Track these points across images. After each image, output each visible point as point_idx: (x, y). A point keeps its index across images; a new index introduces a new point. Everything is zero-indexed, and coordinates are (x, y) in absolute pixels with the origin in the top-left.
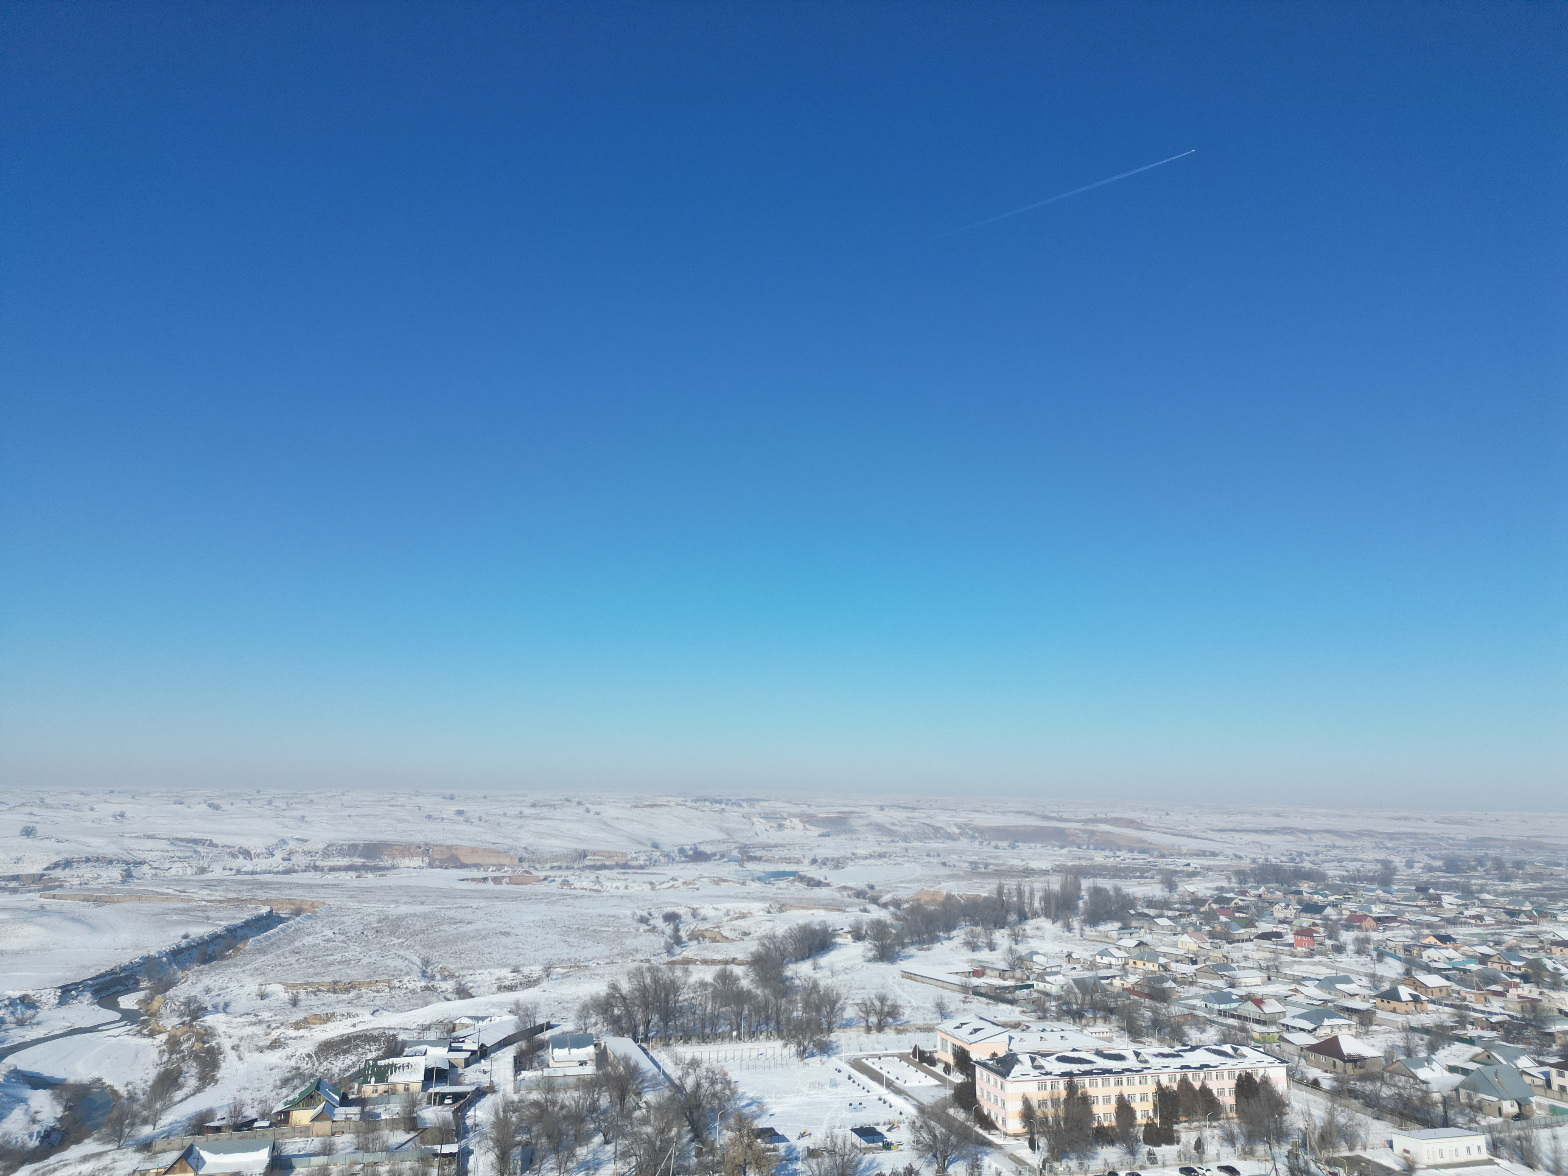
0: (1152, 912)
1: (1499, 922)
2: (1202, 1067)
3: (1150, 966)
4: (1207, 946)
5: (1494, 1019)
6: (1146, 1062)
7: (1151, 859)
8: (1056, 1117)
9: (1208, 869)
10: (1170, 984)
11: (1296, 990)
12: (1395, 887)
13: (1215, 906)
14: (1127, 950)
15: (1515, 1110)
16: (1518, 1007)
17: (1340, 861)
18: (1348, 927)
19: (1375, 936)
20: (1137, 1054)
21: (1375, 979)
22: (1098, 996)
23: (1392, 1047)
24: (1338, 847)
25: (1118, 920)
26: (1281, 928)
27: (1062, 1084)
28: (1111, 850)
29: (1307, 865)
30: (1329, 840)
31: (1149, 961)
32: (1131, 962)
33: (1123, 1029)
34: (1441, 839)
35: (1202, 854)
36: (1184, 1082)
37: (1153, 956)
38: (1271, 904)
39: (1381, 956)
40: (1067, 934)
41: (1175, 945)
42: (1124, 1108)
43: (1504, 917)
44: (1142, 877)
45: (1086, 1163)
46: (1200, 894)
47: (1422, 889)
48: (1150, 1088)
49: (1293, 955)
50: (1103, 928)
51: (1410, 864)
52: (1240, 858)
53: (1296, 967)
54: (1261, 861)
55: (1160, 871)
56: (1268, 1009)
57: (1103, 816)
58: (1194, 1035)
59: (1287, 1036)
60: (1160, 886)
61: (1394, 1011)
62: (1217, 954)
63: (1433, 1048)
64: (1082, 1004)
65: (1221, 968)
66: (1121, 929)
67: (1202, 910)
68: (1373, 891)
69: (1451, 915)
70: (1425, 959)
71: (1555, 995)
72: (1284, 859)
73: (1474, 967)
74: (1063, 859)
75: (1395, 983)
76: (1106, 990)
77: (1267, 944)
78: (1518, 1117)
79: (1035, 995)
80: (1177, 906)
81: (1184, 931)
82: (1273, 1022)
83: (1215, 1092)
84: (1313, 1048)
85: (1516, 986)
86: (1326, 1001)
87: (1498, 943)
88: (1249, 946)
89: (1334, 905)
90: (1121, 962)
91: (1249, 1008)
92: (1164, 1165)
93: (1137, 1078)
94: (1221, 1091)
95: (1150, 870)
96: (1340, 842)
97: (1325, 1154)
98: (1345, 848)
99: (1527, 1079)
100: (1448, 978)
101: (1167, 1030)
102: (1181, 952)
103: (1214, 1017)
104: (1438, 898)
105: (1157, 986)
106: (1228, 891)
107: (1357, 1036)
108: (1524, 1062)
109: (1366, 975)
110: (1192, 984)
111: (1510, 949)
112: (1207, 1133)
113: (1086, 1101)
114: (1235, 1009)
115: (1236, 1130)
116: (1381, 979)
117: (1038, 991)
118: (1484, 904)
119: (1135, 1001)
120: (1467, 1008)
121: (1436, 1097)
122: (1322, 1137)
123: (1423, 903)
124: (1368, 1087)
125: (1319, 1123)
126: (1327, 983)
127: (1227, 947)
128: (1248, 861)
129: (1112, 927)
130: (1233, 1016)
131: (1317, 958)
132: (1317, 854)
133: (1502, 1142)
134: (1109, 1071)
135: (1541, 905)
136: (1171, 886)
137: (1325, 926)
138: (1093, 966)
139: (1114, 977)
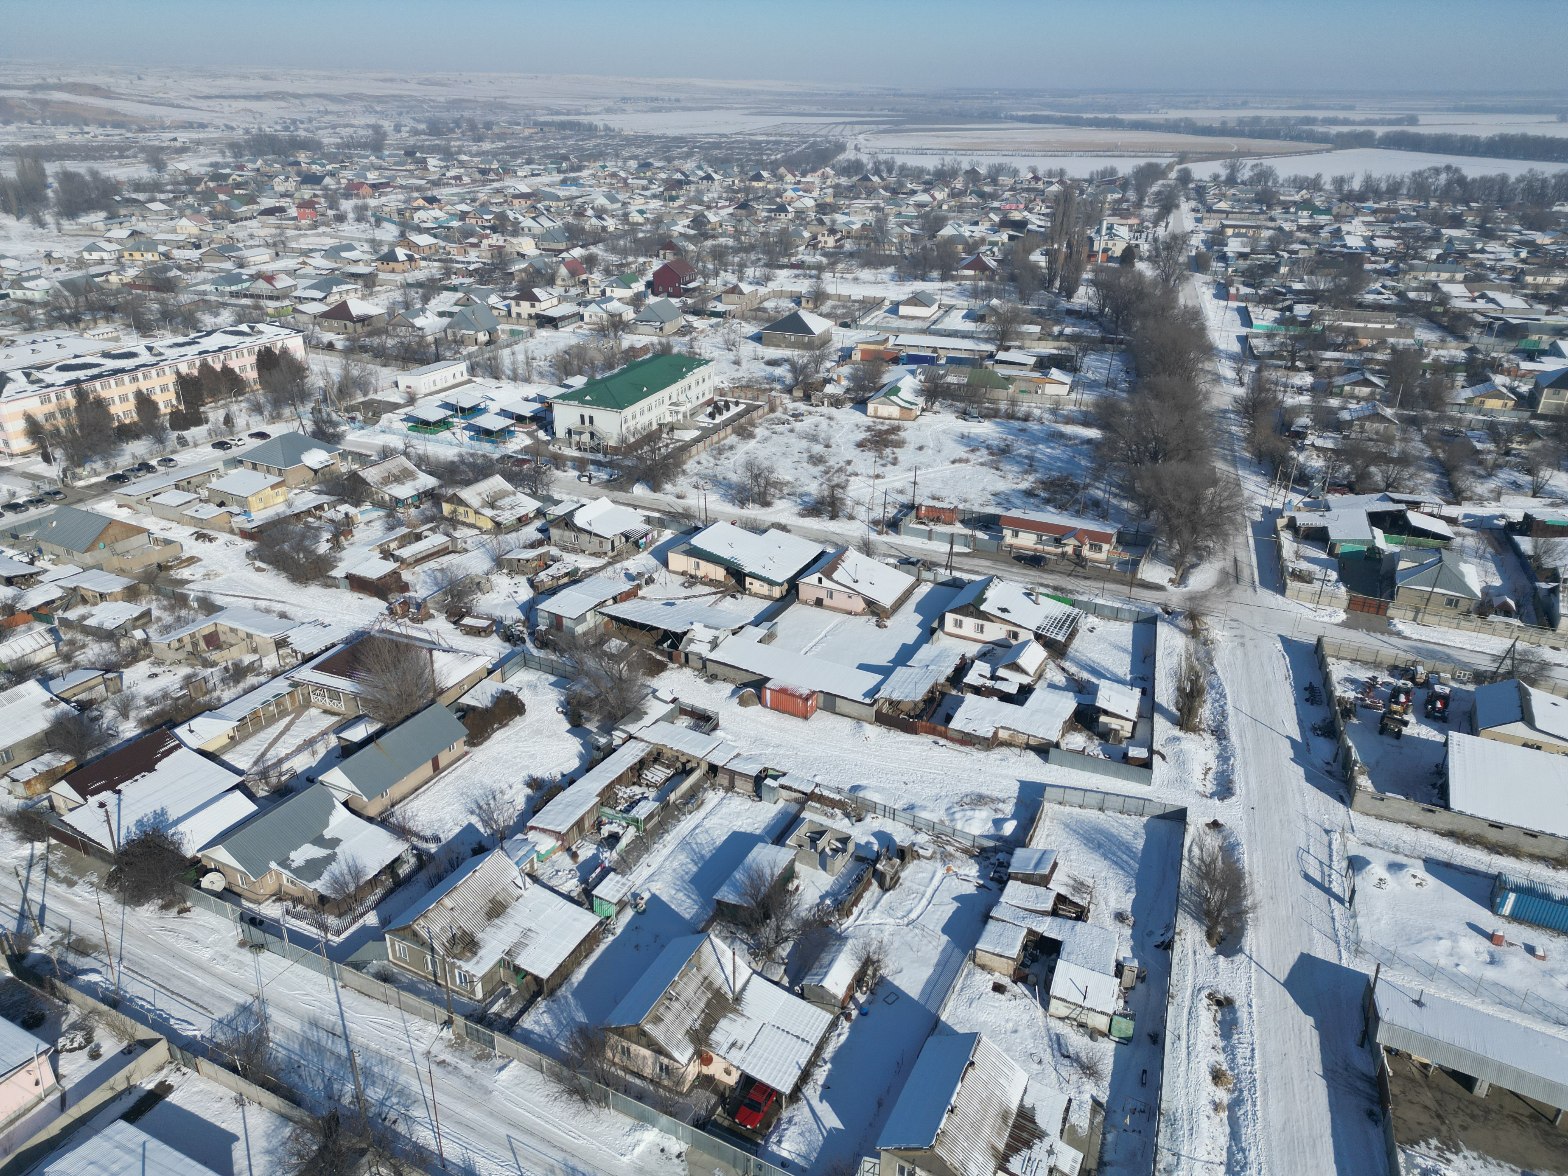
0: (141, 197)
1: (474, 181)
2: (221, 349)
3: (149, 256)
4: (210, 228)
5: (471, 268)
6: (160, 354)
7: (129, 135)
8: (70, 427)
9: (199, 143)
10: (175, 273)
11: (304, 263)
12: (387, 153)
13: (211, 185)
14: (119, 241)
15: (487, 338)
16: (489, 254)
17: (334, 127)
18: (347, 196)
19: (372, 202)
20: (150, 349)
21: (375, 244)
22: (93, 296)
23: (394, 303)
24: (331, 113)
25: (102, 209)
26: (284, 202)
27: (68, 393)
28: (75, 125)
29: (302, 133)
30: (321, 105)
31: (147, 251)
32: (126, 254)
33: (129, 326)
34: (424, 101)
35: (189, 126)
36: (205, 366)
37: (151, 246)
38: (271, 177)
39: (379, 221)
40: (40, 230)
41: (174, 231)
42: (144, 402)
43: (478, 176)
44: (122, 157)
45: (112, 461)
46: (194, 172)
47: (410, 153)
48: (170, 379)
49: (298, 228)
50: (84, 219)
51: (398, 129)
52: (232, 128)
53: (302, 240)
54: (254, 131)
55: (143, 149)
56: (279, 285)
57: (56, 81)
58: (208, 320)
59: (301, 307)
60: (146, 166)
61: (393, 271)
62: (221, 235)
63: (426, 299)
64: (76, 307)
65: (227, 249)
66: (107, 219)
67: (198, 189)
68: (367, 157)
69: (435, 177)
70: (416, 221)
71: (514, 240)
72: (279, 128)
73: (455, 224)
74: (11, 138)
75: (393, 245)
76: (102, 288)
77: (272, 220)
78: (489, 343)
79: (14, 305)
80: (169, 187)
81: (182, 215)
82: (286, 297)
83: (237, 370)
84: (325, 315)
85: (487, 236)
86: (333, 270)
87: (473, 200)
88: (254, 223)
89: (332, 174)
90: (114, 256)
91: (262, 286)
92: (196, 445)
93: (154, 372)
94: (243, 368)
95: (131, 147)
96: (332, 107)
97: (344, 404)
98: (337, 113)
99: (495, 312)
100: (435, 236)
101: (179, 320)
102: (182, 238)
103: (227, 299)
104: (424, 161)
105: (161, 276)
106: (224, 167)
107: (363, 298)
108: (493, 300)
109: (367, 241)
110: (198, 269)
111: (483, 205)
112: (234, 408)
113: (101, 404)
114: (247, 289)
115: (262, 400)
116: (380, 243)
117: (17, 300)
118: (462, 165)
119: (138, 296)
120: (452, 261)
121: (430, 339)
122: (340, 390)
123: (412, 167)
124: (376, 341)
125: (336, 379)
126: (333, 253)
127: (231, 227)
128: (241, 132)
129: (97, 218)
130: (246, 296)
131: (321, 229)
132: (310, 121)
133: (478, 364)
134: (123, 371)
135: (505, 163)
136: (158, 164)
137: (325, 196)
138: (81, 264)
139: (109, 273)
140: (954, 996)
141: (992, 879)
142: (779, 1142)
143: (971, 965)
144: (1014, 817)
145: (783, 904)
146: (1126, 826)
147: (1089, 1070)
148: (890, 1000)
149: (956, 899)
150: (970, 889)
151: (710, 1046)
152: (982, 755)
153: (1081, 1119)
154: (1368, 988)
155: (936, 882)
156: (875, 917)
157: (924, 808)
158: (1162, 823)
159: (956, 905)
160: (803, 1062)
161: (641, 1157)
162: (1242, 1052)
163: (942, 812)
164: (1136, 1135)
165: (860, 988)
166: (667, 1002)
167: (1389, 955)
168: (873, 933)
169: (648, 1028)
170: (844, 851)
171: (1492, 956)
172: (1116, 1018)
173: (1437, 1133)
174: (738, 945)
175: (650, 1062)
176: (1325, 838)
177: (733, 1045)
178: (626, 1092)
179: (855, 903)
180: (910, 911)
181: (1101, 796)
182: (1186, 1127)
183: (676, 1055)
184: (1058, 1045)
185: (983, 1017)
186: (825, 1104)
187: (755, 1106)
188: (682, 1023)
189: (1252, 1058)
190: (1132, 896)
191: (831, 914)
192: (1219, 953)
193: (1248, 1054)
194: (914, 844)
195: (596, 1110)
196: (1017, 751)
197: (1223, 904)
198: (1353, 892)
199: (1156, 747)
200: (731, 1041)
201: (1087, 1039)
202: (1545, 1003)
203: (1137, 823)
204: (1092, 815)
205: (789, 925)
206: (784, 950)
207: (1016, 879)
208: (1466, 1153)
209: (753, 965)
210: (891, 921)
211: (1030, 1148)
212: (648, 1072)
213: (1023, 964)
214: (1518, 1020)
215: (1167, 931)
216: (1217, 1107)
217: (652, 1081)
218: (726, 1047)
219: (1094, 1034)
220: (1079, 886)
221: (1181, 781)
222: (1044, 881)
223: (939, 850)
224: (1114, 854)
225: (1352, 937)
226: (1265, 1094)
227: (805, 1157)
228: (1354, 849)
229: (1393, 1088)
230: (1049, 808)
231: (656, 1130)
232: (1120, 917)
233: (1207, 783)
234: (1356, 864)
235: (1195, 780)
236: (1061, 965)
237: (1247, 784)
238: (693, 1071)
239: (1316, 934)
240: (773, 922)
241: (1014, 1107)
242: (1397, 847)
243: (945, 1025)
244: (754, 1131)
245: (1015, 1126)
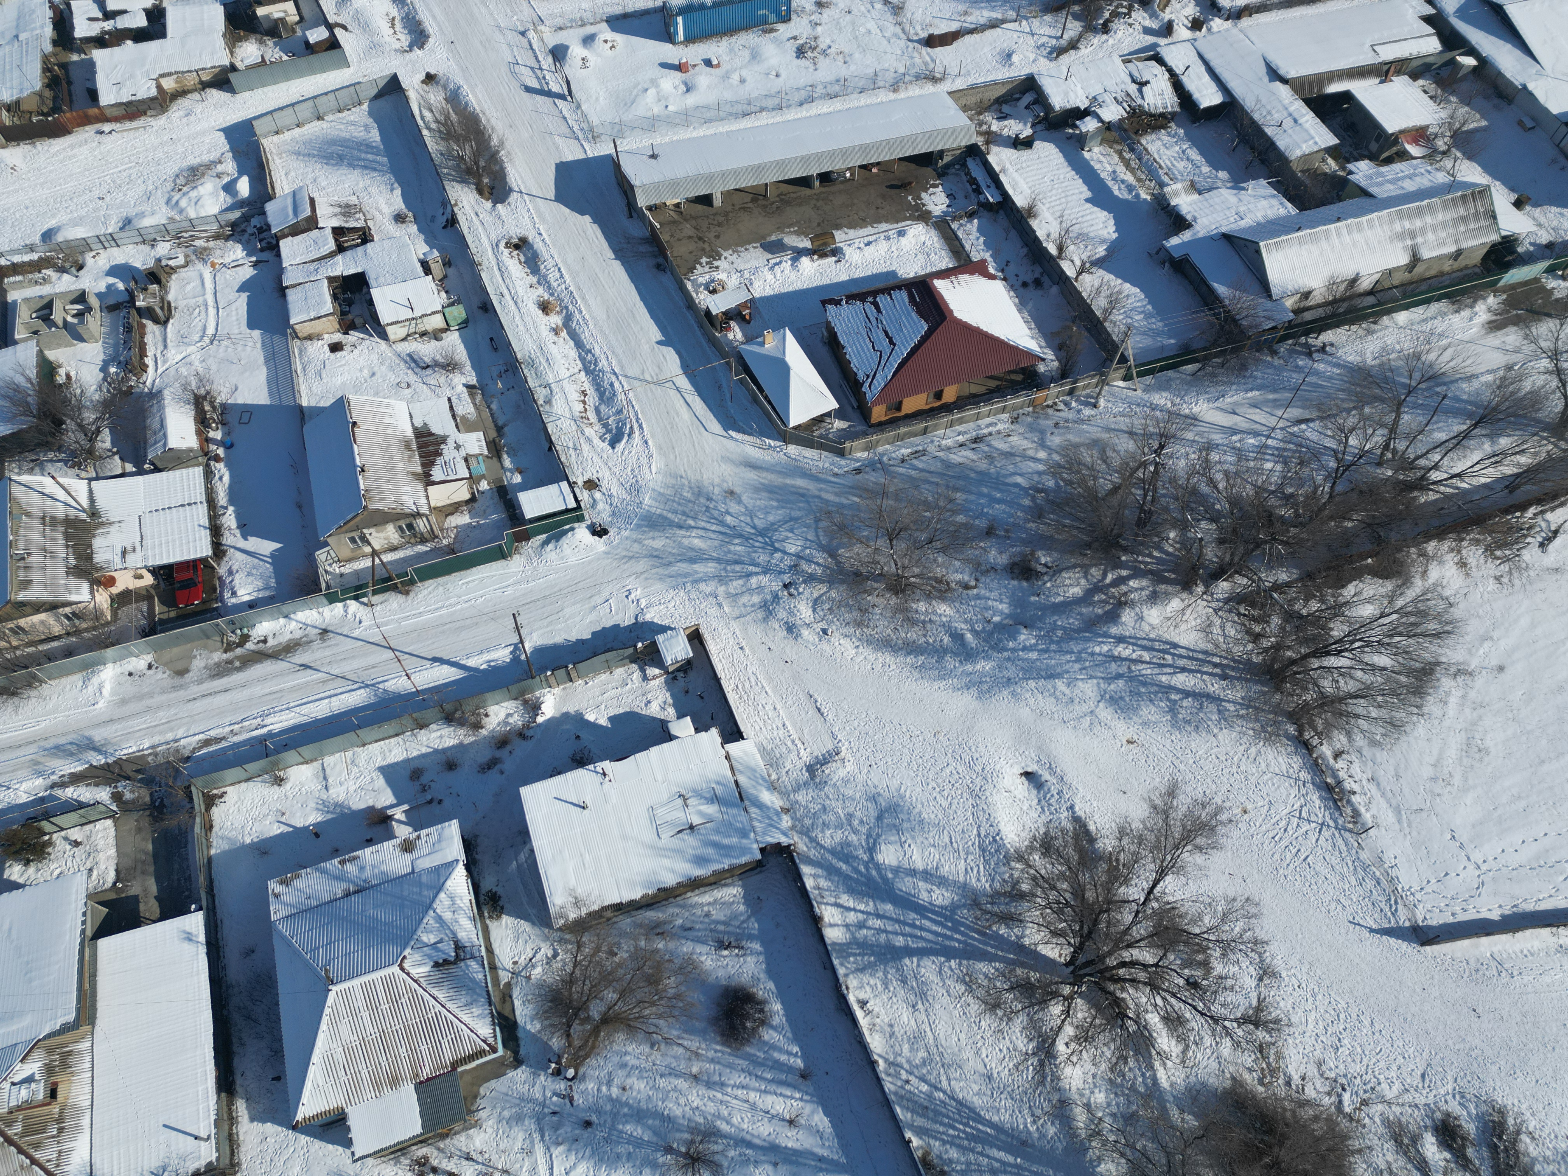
140: (301, 380)
141: (262, 250)
142: (234, 594)
143: (297, 342)
144: (241, 174)
145: (66, 401)
146: (353, 123)
147: (449, 366)
148: (245, 419)
149: (240, 290)
150: (247, 272)
151: (102, 568)
152: (161, 122)
153: (466, 408)
154: (613, 164)
155: (209, 285)
156: (174, 355)
157: (142, 215)
158: (381, 102)
159: (244, 296)
160: (205, 521)
161: (112, 694)
162: (553, 276)
163: (164, 209)
164: (512, 391)
165: (209, 427)
166: (21, 564)
167: (617, 127)
168: (184, 371)
169: (22, 596)
170: (89, 309)
171: (686, 84)
172: (446, 310)
173: (703, 252)
174: (50, 467)
175: (52, 621)
176: (524, 41)
177: (124, 552)
178: (50, 660)
179: (143, 354)
180: (204, 329)
181: (311, 103)
182: (543, 361)
183: (74, 598)
184: (415, 363)
185: (338, 381)
186: (252, 539)
187: (189, 584)
188: (55, 570)
189: (562, 276)
190: (398, 192)
191: (125, 380)
192: (495, 203)
193: (558, 275)
194: (159, 260)
195: (33, 693)
196: (196, 96)
197: (477, 154)
198: (568, 83)
199: (331, 19)
200: (119, 551)
201: (434, 343)
202: (733, 103)
203: (360, 114)
204: (314, 128)
205: (89, 416)
206: (105, 441)
207: (285, 236)
208: (725, 254)
209: (83, 474)
210: (192, 349)
211: (441, 454)
212: (57, 630)
213: (343, 313)
214: (721, 129)
215: (445, 208)
216: (556, 331)
217: (68, 634)
218: (118, 559)
219: (436, 335)
220: (347, 210)
221: (375, 47)
222: (311, 223)
223: (189, 251)
224: (360, 159)
225: (585, 126)
226: (584, 299)
227: (265, 589)
228: (552, 40)
229: (664, 237)
230: (270, 144)
231: (110, 666)
232: (399, 218)
233: (400, 36)
234: (559, 54)
235: (387, 39)
236: (375, 293)
237: (434, 17)
238: (103, 599)
239: (559, 141)
240: (70, 424)
241: (410, 433)
242: (581, 19)
243: (310, 408)
244: (204, 602)
245: (419, 447)
